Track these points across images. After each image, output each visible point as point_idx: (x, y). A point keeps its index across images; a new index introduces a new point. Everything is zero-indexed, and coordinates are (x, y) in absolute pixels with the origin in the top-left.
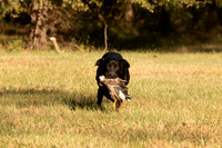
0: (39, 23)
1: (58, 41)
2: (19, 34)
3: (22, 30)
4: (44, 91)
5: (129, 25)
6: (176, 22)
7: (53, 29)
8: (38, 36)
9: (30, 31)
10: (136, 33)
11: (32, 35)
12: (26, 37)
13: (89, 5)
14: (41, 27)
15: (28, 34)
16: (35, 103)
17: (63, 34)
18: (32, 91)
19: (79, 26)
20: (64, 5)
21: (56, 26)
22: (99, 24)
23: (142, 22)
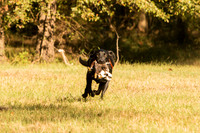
0: (47, 34)
1: (67, 53)
2: (25, 46)
3: (28, 42)
4: (52, 107)
5: (143, 36)
6: (194, 32)
7: (61, 40)
8: (45, 48)
9: (37, 43)
10: (150, 44)
11: (39, 47)
12: (32, 49)
13: (100, 15)
14: (48, 39)
15: (34, 45)
16: (42, 119)
17: (72, 45)
18: (39, 107)
19: (89, 37)
20: (73, 15)
21: (64, 37)
22: (111, 35)
23: (157, 32)
